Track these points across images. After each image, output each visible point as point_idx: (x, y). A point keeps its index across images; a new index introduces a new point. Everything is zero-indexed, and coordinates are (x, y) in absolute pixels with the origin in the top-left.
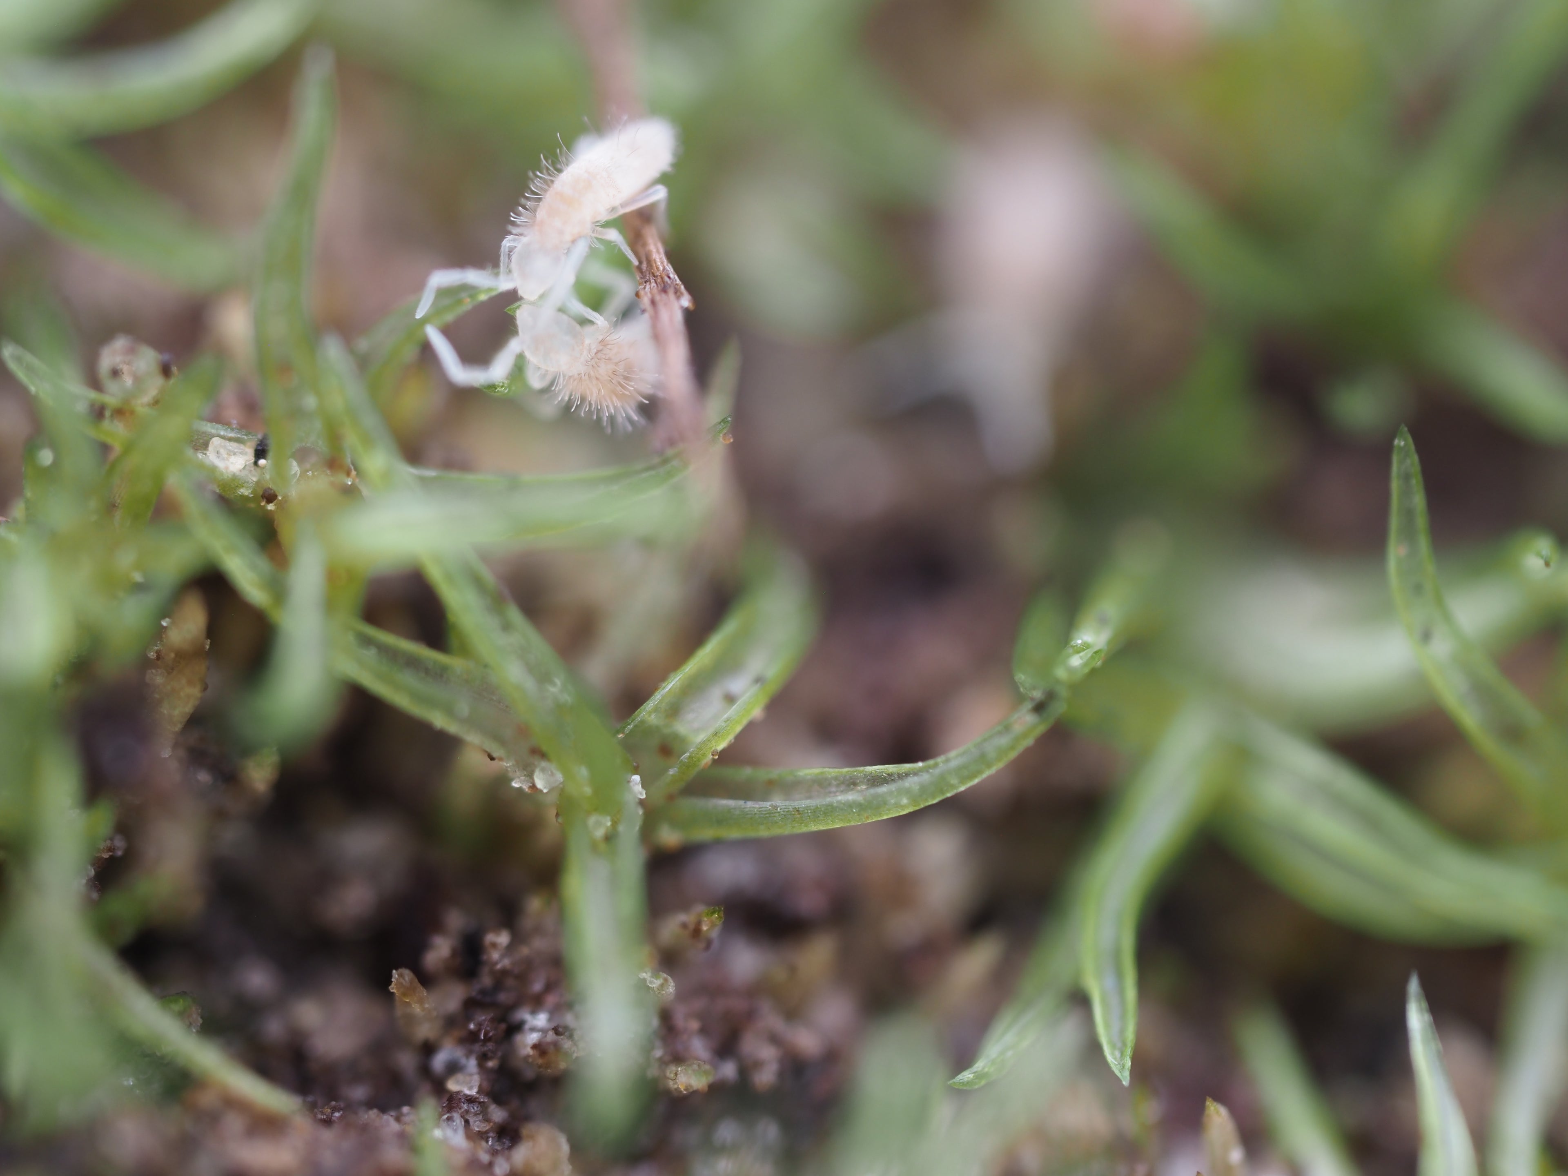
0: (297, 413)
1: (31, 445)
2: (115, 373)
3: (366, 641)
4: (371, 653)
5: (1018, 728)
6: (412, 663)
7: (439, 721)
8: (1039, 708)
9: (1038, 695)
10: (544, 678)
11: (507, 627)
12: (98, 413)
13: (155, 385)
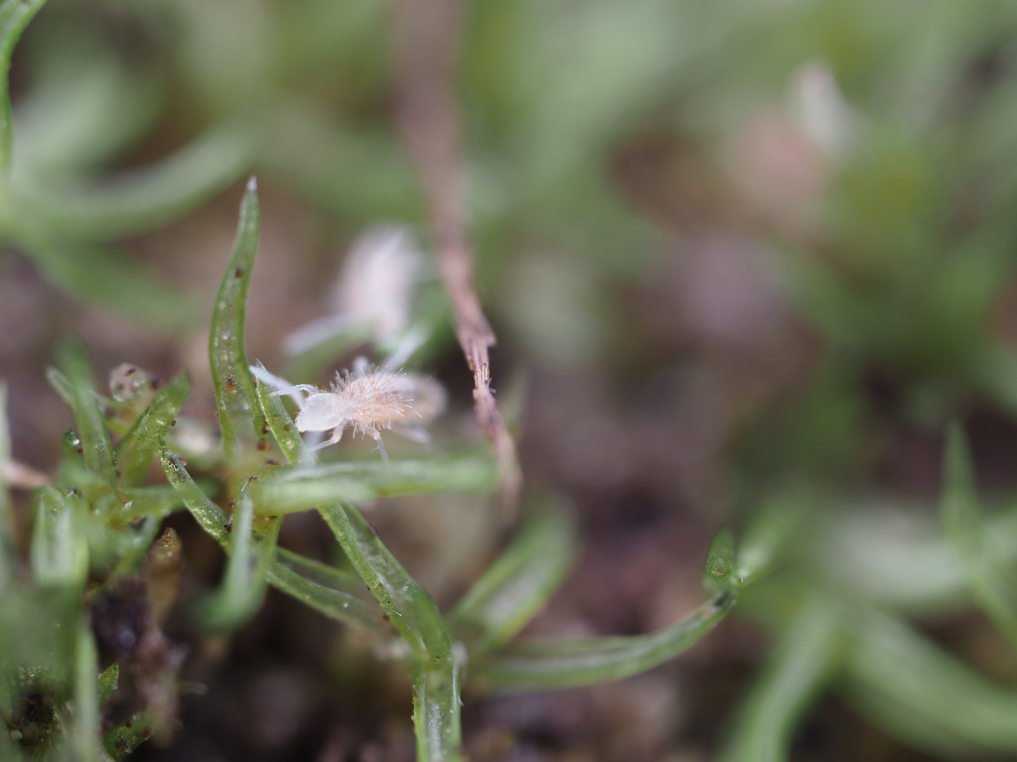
0: (238, 413)
1: (68, 436)
2: (120, 387)
3: (281, 559)
4: (286, 570)
5: (706, 617)
6: (313, 575)
7: (330, 611)
8: (719, 603)
9: (719, 595)
10: (398, 585)
11: (375, 552)
12: (110, 414)
13: (146, 395)
